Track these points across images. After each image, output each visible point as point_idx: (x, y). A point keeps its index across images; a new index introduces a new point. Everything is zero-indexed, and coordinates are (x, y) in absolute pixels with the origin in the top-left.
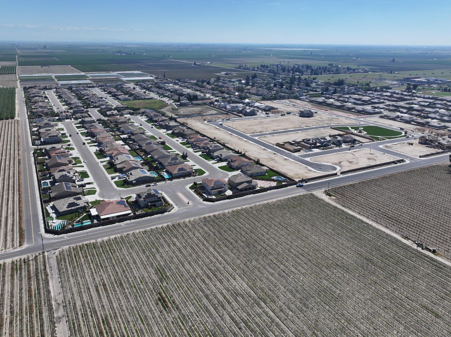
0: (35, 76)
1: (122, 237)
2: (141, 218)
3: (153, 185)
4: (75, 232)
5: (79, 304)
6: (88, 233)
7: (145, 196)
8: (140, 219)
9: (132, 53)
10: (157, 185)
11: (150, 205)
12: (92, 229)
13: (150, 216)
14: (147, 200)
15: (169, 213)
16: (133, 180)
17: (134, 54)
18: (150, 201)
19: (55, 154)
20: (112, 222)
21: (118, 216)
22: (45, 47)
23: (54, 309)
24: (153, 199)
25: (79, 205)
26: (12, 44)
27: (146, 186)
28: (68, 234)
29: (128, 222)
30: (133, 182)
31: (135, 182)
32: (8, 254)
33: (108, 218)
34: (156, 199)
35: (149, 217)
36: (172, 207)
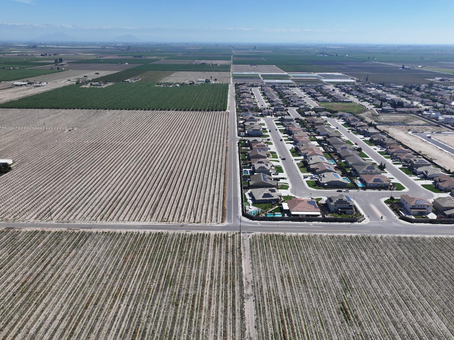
0: (245, 74)
1: (309, 236)
2: (330, 222)
3: (345, 192)
4: (267, 221)
5: (265, 288)
6: (278, 224)
7: (337, 201)
8: (328, 223)
9: (335, 55)
10: (349, 192)
11: (340, 211)
12: (282, 222)
13: (339, 222)
14: (338, 205)
15: (359, 223)
16: (325, 182)
17: (337, 55)
18: (340, 207)
19: (257, 146)
20: (301, 219)
21: (307, 215)
22: (255, 48)
23: (244, 285)
24: (344, 206)
25: (273, 197)
26: (229, 45)
27: (337, 191)
28: (261, 221)
29: (316, 223)
30: (325, 184)
31: (326, 184)
32: (212, 227)
33: (298, 215)
34: (347, 206)
35: (337, 223)
36: (363, 218)
